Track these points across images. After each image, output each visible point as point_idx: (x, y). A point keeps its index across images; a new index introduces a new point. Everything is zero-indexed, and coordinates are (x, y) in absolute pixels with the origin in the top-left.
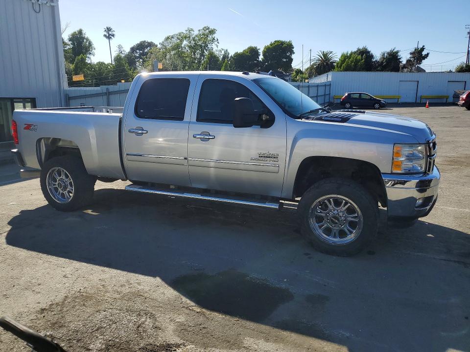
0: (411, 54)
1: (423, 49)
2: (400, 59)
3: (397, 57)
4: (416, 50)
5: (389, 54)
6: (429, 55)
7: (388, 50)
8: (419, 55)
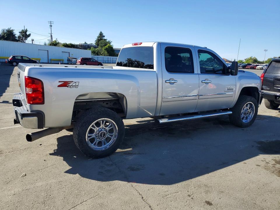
0: (20, 33)
1: (26, 31)
2: (15, 35)
3: (13, 33)
4: (22, 31)
5: (7, 30)
6: (31, 35)
7: (7, 28)
8: (25, 35)
